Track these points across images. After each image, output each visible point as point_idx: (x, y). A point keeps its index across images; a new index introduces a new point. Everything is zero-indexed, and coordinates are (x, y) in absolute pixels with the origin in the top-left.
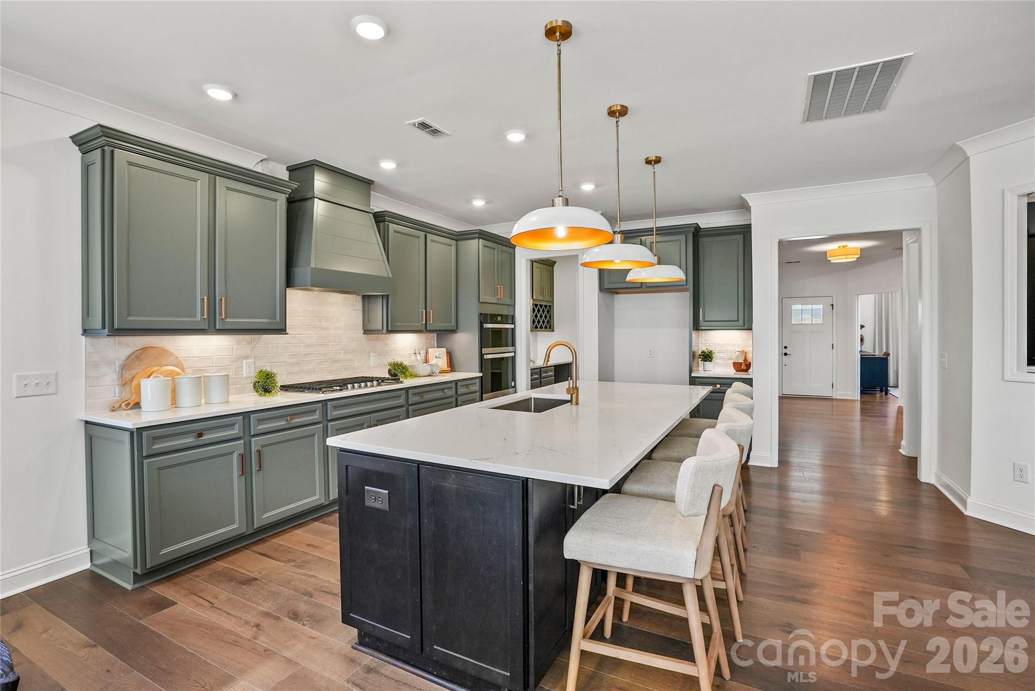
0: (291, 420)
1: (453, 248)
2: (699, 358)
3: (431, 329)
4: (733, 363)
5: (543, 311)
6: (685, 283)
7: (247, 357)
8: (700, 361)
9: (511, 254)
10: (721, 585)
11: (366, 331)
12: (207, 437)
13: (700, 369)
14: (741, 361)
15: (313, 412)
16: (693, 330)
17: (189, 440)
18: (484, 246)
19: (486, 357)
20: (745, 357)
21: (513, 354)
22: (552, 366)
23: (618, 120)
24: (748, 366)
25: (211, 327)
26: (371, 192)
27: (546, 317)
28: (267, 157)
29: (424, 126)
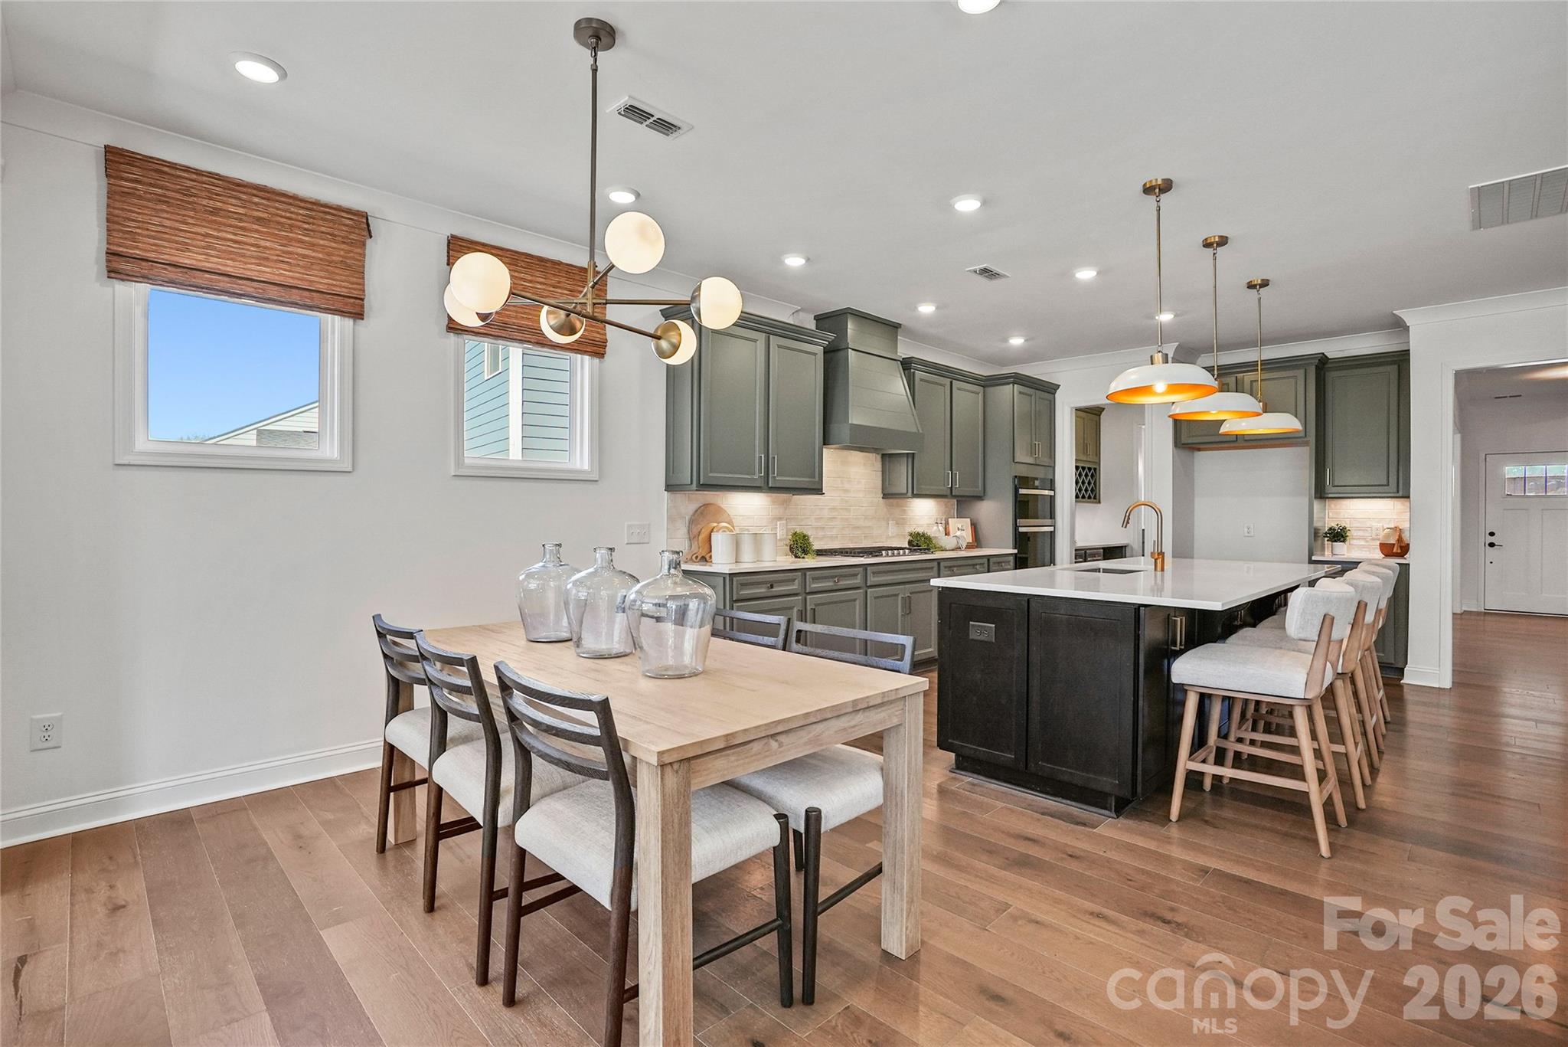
0: (838, 582)
1: (981, 396)
2: (1325, 537)
3: (957, 494)
4: (1380, 544)
5: (1086, 475)
6: (1303, 434)
7: (780, 519)
8: (1326, 542)
9: (1050, 401)
10: (1340, 749)
11: (887, 496)
12: (777, 589)
13: (1326, 553)
14: (1392, 541)
15: (855, 575)
16: (1315, 498)
17: (761, 590)
18: (1020, 393)
19: (1022, 530)
20: (1400, 536)
21: (1052, 529)
22: (1100, 548)
23: (1215, 251)
24: (1404, 549)
25: (765, 485)
26: (899, 337)
27: (1089, 483)
28: (799, 308)
29: (985, 272)
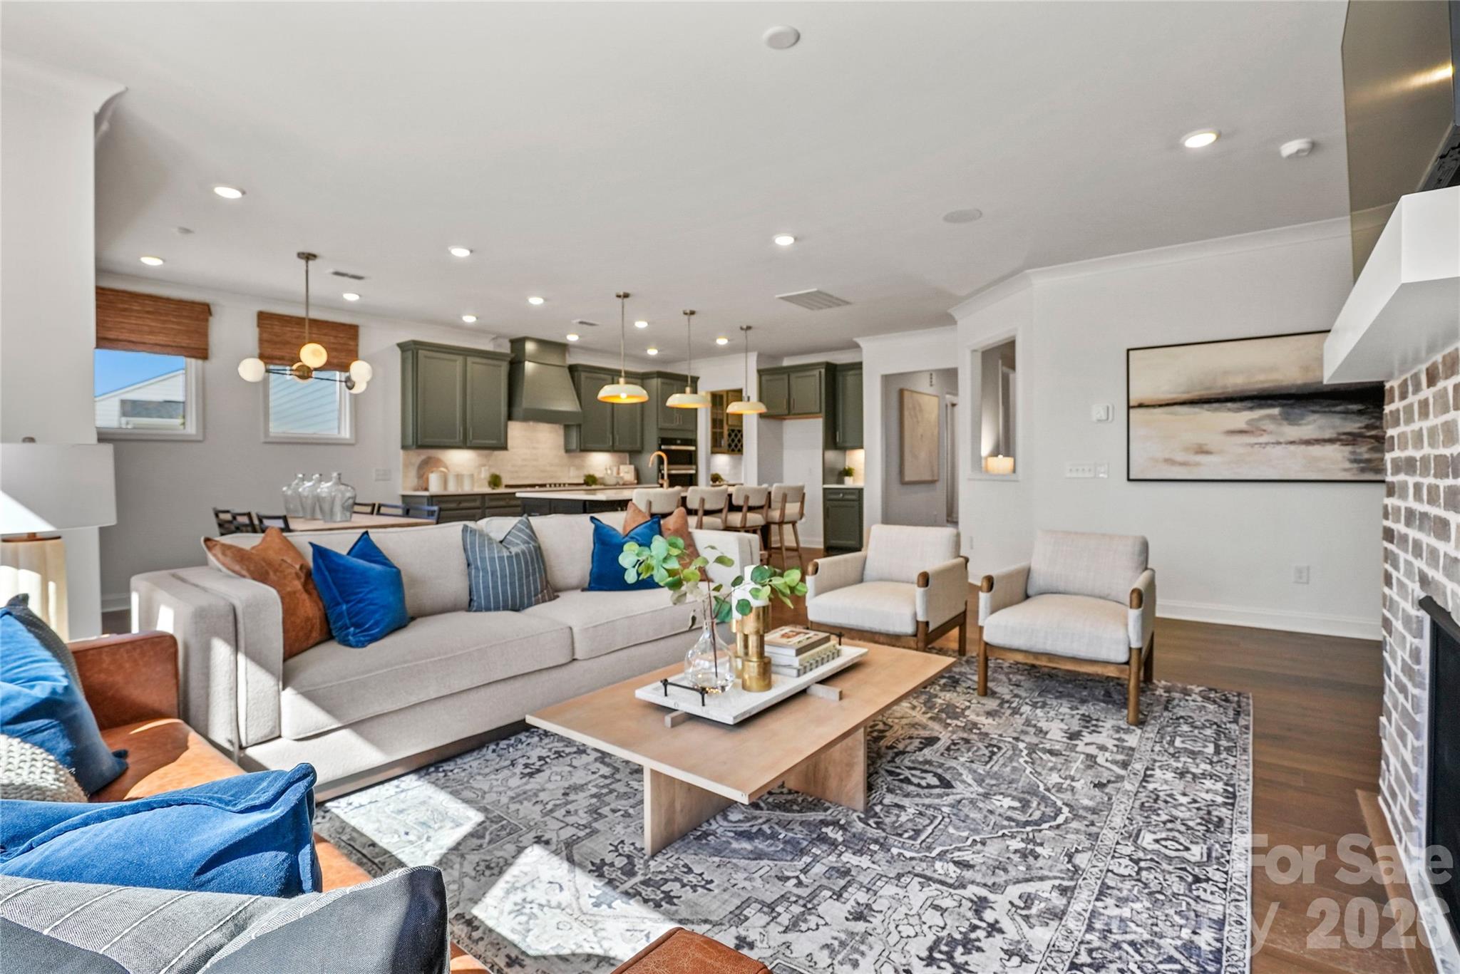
2: (841, 474)
3: (618, 449)
7: (484, 465)
11: (567, 451)
17: (453, 505)
18: (663, 383)
21: (695, 471)
23: (689, 316)
25: (464, 445)
26: (566, 353)
